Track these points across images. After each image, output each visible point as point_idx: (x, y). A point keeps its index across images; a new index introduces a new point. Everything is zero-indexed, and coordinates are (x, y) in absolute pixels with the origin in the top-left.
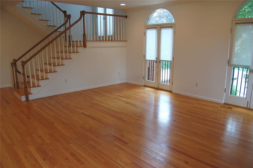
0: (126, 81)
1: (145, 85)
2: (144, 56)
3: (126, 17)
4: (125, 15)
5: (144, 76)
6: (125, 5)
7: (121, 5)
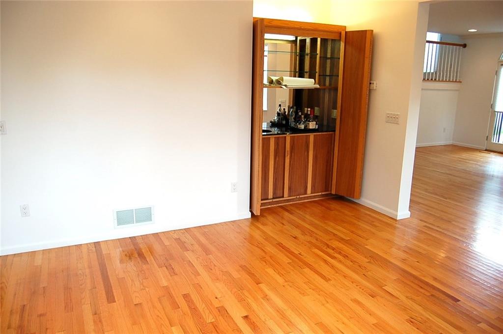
0: (451, 142)
1: (488, 149)
2: (492, 106)
3: (465, 46)
4: (463, 44)
5: (487, 135)
6: (476, 31)
7: (469, 31)
